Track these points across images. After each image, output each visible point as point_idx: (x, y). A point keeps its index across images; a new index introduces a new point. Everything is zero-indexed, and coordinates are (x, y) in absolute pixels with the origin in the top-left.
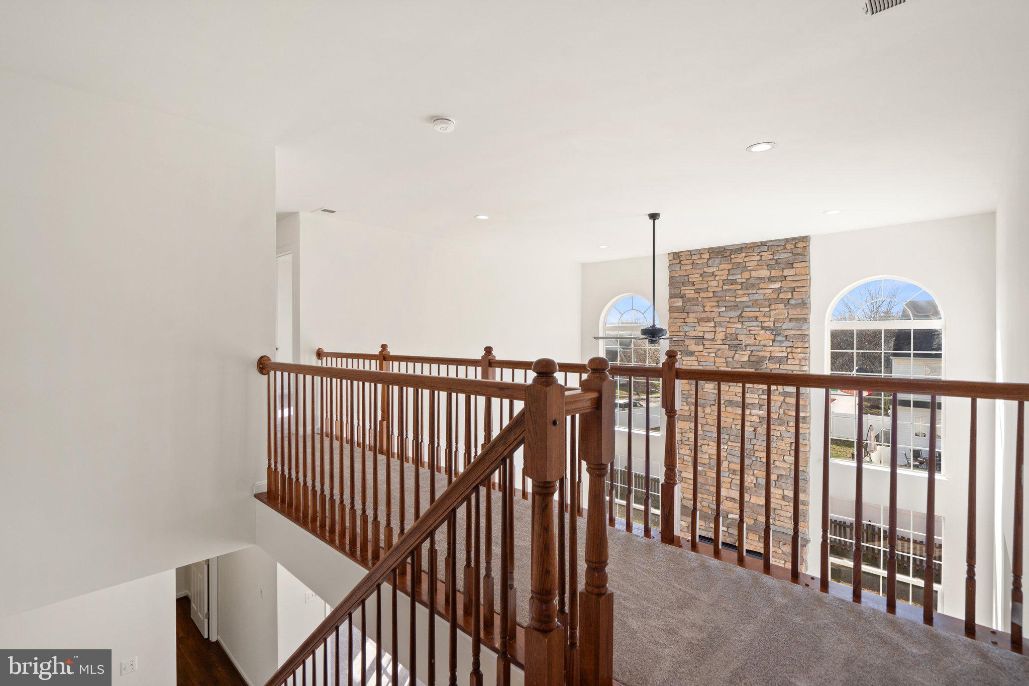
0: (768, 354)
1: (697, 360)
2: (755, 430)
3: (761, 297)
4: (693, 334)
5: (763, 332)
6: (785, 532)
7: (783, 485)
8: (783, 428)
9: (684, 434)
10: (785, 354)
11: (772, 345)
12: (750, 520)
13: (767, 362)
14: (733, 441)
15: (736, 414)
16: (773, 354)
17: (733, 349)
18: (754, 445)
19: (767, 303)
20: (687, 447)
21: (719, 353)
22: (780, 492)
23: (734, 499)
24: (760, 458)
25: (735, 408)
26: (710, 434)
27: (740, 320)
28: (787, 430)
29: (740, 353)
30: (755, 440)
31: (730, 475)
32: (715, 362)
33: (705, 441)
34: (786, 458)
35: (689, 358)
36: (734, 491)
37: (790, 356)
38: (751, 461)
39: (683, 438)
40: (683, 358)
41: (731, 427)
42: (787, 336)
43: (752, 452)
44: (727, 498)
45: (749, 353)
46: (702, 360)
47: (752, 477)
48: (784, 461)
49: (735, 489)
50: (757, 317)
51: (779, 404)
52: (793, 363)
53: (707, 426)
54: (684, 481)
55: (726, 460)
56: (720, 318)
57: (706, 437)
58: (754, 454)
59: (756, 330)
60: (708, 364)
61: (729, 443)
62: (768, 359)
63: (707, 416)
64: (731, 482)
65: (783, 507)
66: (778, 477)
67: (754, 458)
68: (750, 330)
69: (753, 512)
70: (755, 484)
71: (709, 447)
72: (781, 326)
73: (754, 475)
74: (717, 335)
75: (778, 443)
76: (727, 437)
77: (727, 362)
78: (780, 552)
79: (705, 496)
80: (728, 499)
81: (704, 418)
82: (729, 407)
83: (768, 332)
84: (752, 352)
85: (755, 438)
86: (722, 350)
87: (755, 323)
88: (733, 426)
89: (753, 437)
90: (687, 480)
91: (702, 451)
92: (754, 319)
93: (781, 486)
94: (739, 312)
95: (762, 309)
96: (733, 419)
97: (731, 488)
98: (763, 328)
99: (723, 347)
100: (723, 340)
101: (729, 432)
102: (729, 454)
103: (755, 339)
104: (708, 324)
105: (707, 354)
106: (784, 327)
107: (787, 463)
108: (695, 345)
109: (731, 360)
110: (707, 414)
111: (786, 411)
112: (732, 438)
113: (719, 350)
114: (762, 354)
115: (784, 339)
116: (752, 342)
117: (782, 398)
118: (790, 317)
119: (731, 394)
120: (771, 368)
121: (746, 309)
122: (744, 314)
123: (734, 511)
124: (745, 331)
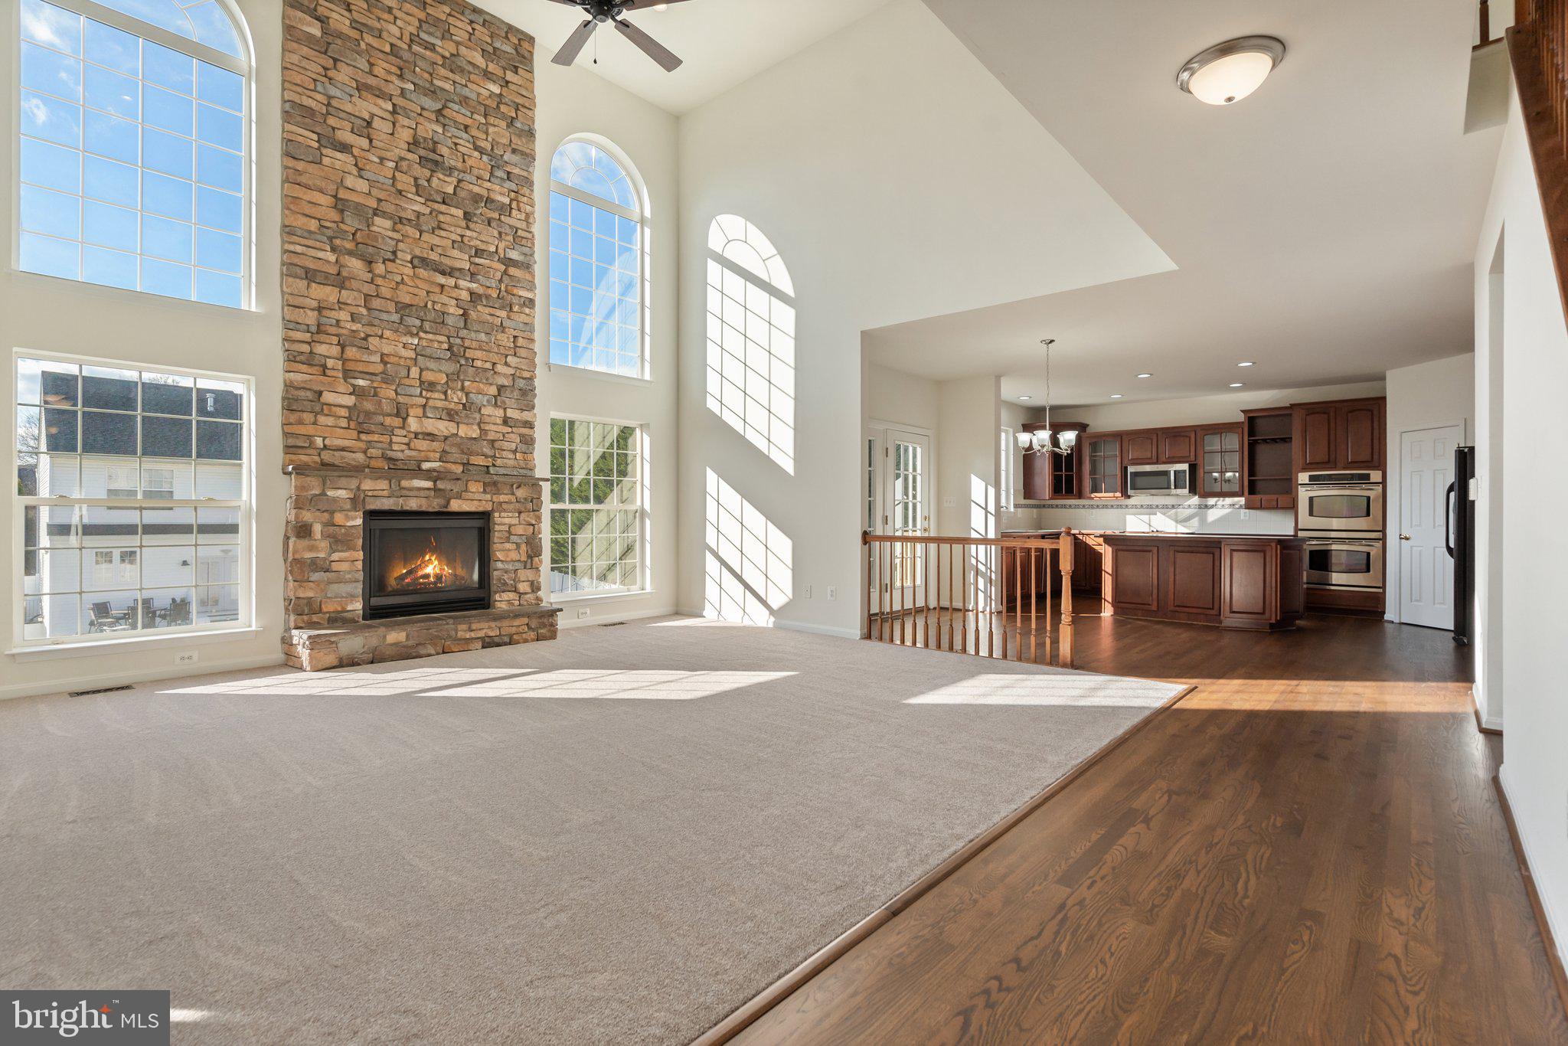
0: (485, 193)
1: (356, 165)
2: (465, 315)
3: (474, 96)
4: (349, 108)
5: (476, 154)
6: (509, 473)
7: (507, 400)
8: (503, 314)
9: (326, 313)
10: (506, 201)
11: (489, 181)
12: (458, 466)
13: (483, 205)
14: (428, 329)
15: (433, 283)
16: (493, 196)
17: (429, 165)
18: (462, 339)
19: (483, 109)
20: (335, 340)
21: (404, 164)
22: (501, 413)
23: (429, 434)
24: (473, 360)
25: (432, 272)
26: (384, 316)
27: (441, 119)
28: (509, 318)
29: (441, 176)
30: (465, 331)
31: (424, 393)
32: (394, 178)
33: (373, 328)
34: (509, 359)
35: (338, 155)
36: (431, 420)
37: (514, 205)
38: (458, 365)
39: (323, 320)
40: (325, 151)
41: (426, 306)
42: (509, 173)
43: (462, 349)
44: (416, 435)
45: (453, 180)
46: (368, 168)
47: (459, 393)
48: (506, 364)
49: (432, 416)
50: (466, 127)
51: (498, 275)
52: (518, 217)
53: (379, 300)
54: (326, 412)
55: (416, 365)
56: (402, 99)
57: (377, 322)
58: (464, 353)
59: (465, 147)
60: (381, 179)
61: (422, 334)
62: (485, 199)
63: (379, 281)
64: (424, 406)
65: (506, 435)
66: (499, 390)
67: (463, 362)
68: (456, 144)
69: (463, 452)
70: (464, 405)
71: (384, 341)
72: (502, 156)
73: (463, 389)
74: (399, 129)
75: (499, 337)
76: (418, 323)
77: (417, 186)
78: (513, 499)
79: (376, 437)
80: (420, 436)
81: (372, 282)
82: (422, 270)
83: (485, 158)
84: (460, 181)
85: (465, 327)
86: (407, 162)
87: (465, 136)
88: (430, 305)
89: (462, 325)
90: (334, 408)
91: (368, 348)
92: (462, 127)
93: (504, 402)
94: (439, 106)
95: (475, 116)
96: (428, 292)
97: (425, 416)
98: (476, 148)
99: (410, 156)
100: (409, 144)
101: (422, 314)
102: (421, 355)
103: (464, 161)
104: (380, 102)
105: (377, 160)
106: (506, 158)
107: (511, 367)
108: (352, 132)
109: (426, 184)
110: (380, 276)
111: (509, 287)
112: (427, 326)
113: (402, 159)
114: (476, 189)
115: (506, 177)
116: (460, 165)
117: (503, 267)
118: (513, 146)
119: (425, 246)
120: (489, 216)
121: (451, 105)
122: (446, 112)
123: (432, 455)
124: (449, 143)
